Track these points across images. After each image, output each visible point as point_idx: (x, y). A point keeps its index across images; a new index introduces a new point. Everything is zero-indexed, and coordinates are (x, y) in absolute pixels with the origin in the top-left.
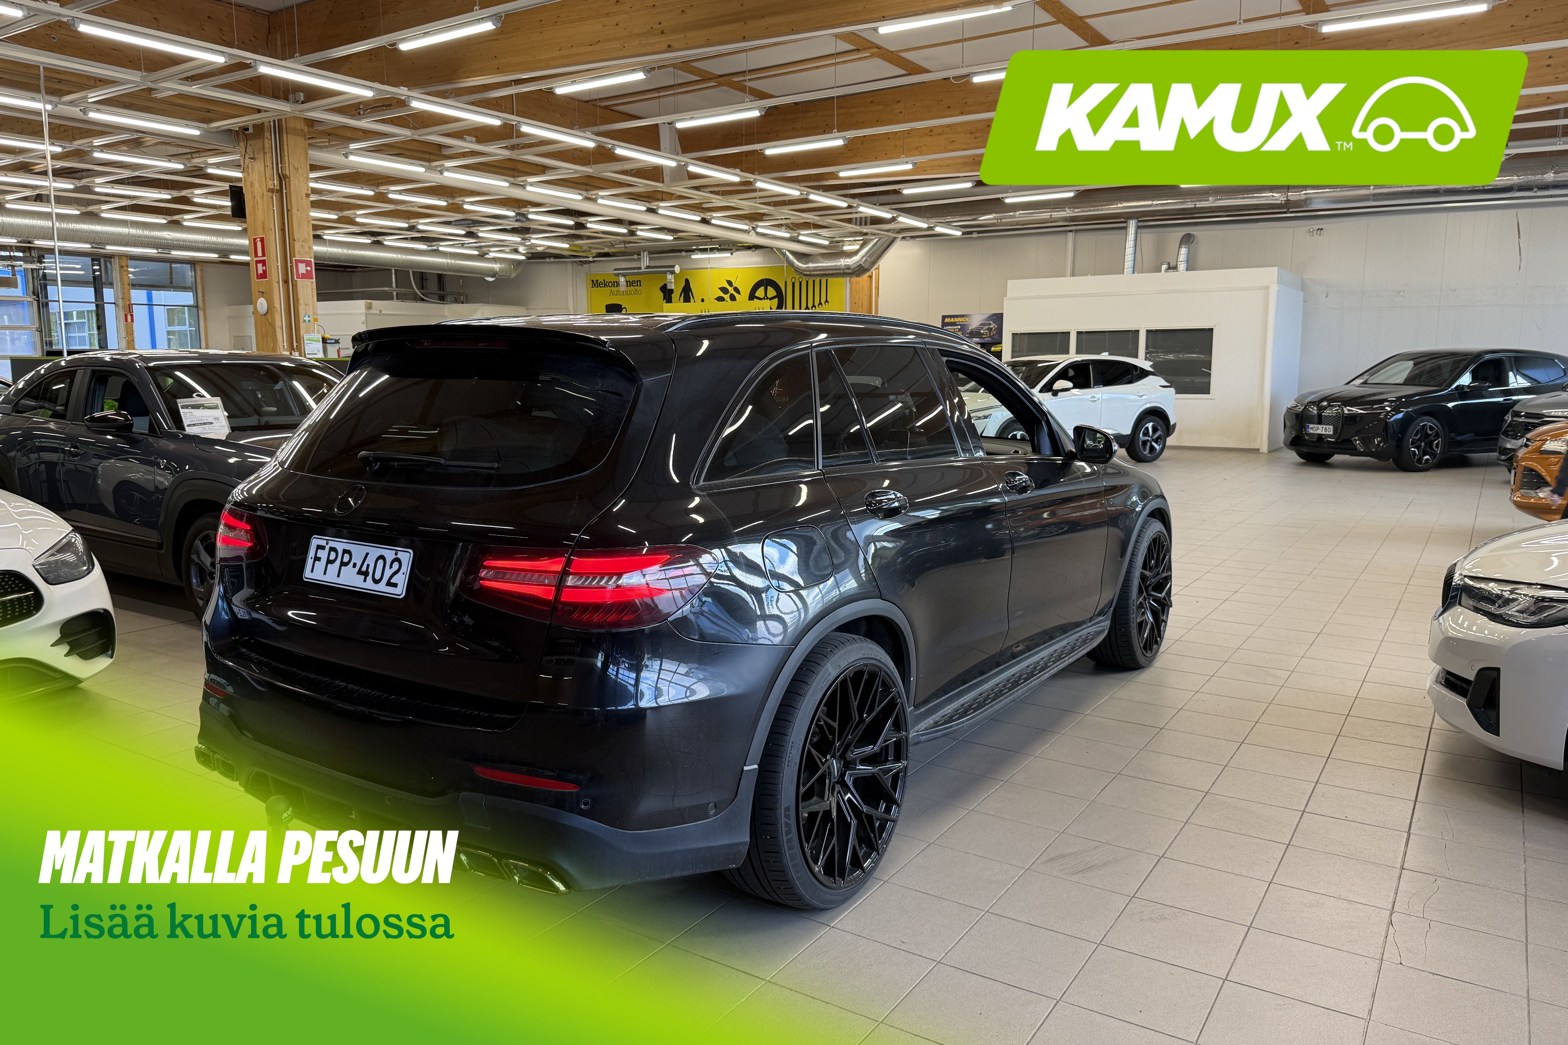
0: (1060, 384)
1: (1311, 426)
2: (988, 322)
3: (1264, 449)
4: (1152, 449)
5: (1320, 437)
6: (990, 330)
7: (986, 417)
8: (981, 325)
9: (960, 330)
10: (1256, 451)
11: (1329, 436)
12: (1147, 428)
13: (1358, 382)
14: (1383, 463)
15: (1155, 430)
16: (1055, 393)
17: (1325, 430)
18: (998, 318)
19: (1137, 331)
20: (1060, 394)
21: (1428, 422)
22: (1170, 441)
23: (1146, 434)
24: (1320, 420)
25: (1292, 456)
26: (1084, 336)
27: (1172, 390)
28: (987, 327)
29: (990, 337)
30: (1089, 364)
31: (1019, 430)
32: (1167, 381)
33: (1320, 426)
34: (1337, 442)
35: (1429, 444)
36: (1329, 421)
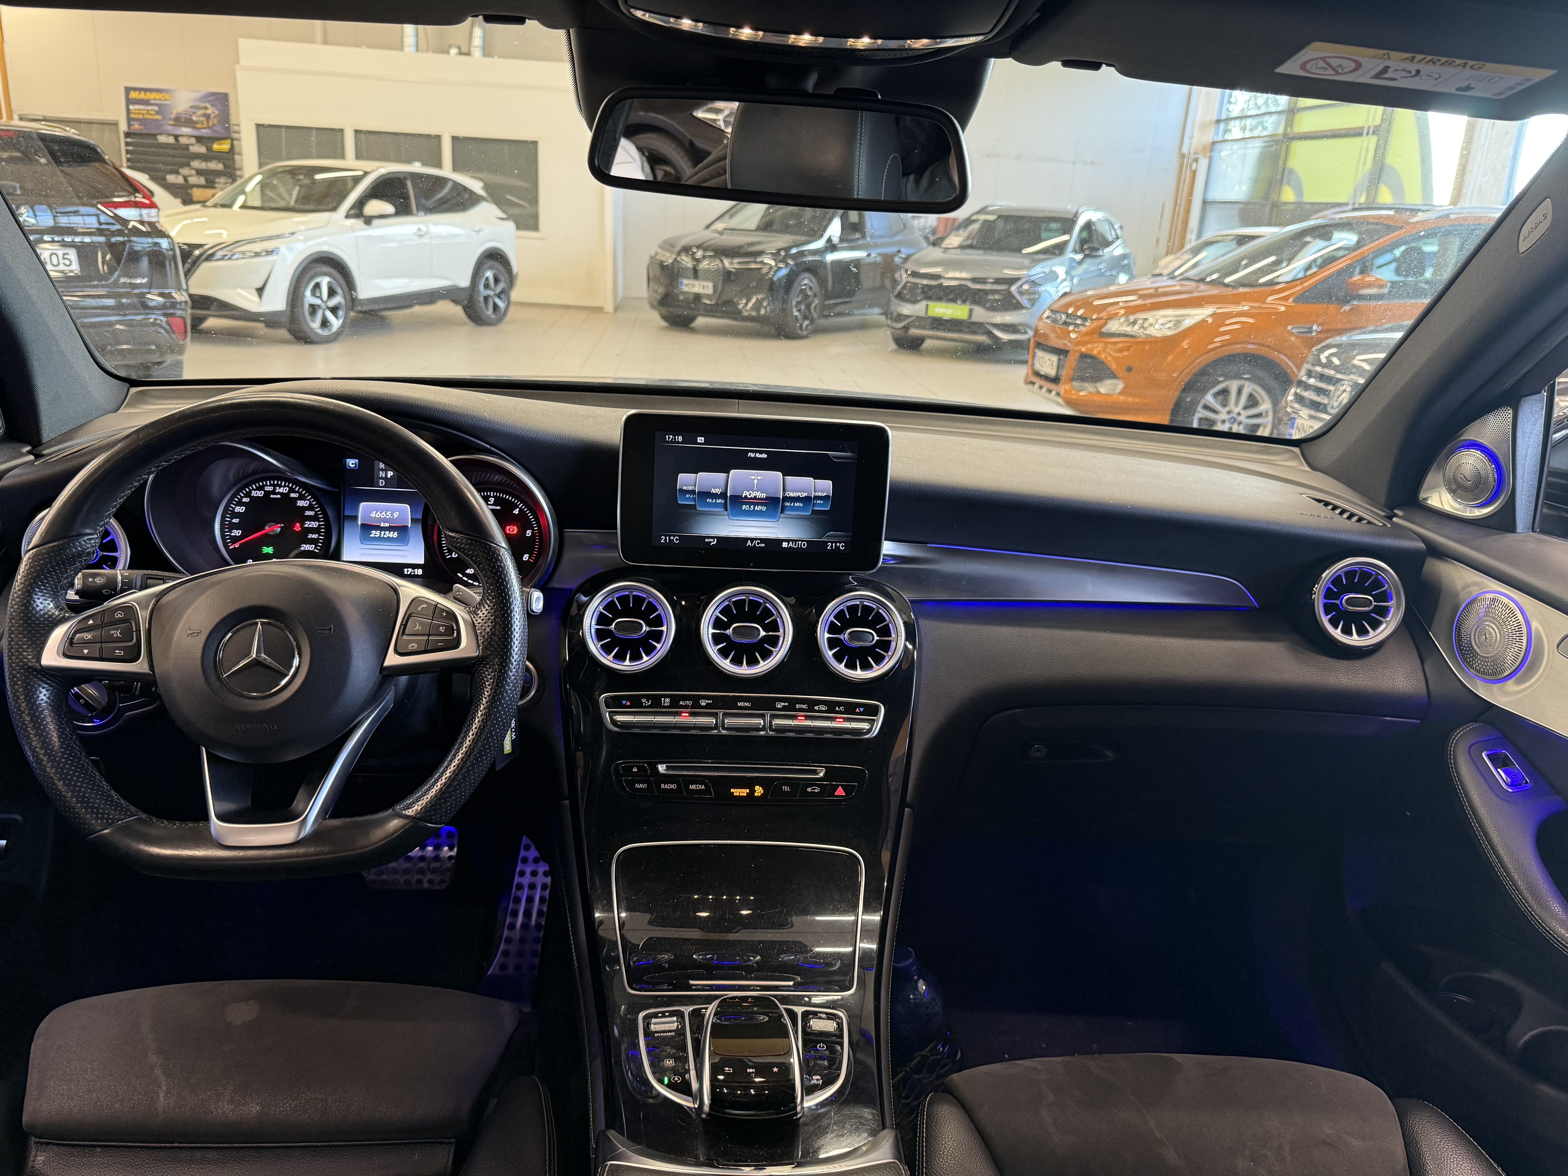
0: (375, 207)
1: (685, 281)
2: (202, 105)
3: (609, 307)
4: (496, 306)
5: (698, 297)
6: (208, 117)
7: (269, 253)
8: (192, 107)
9: (157, 113)
10: (599, 310)
11: (708, 297)
12: (487, 279)
13: (719, 226)
14: (766, 329)
15: (497, 280)
16: (368, 221)
17: (703, 287)
18: (222, 100)
19: (438, 137)
20: (376, 222)
21: (806, 281)
22: (516, 295)
23: (487, 286)
24: (695, 274)
25: (655, 317)
26: (363, 136)
27: (511, 225)
28: (201, 112)
29: (208, 127)
30: (405, 178)
31: (325, 274)
32: (504, 211)
33: (696, 283)
34: (717, 304)
35: (808, 307)
36: (709, 275)
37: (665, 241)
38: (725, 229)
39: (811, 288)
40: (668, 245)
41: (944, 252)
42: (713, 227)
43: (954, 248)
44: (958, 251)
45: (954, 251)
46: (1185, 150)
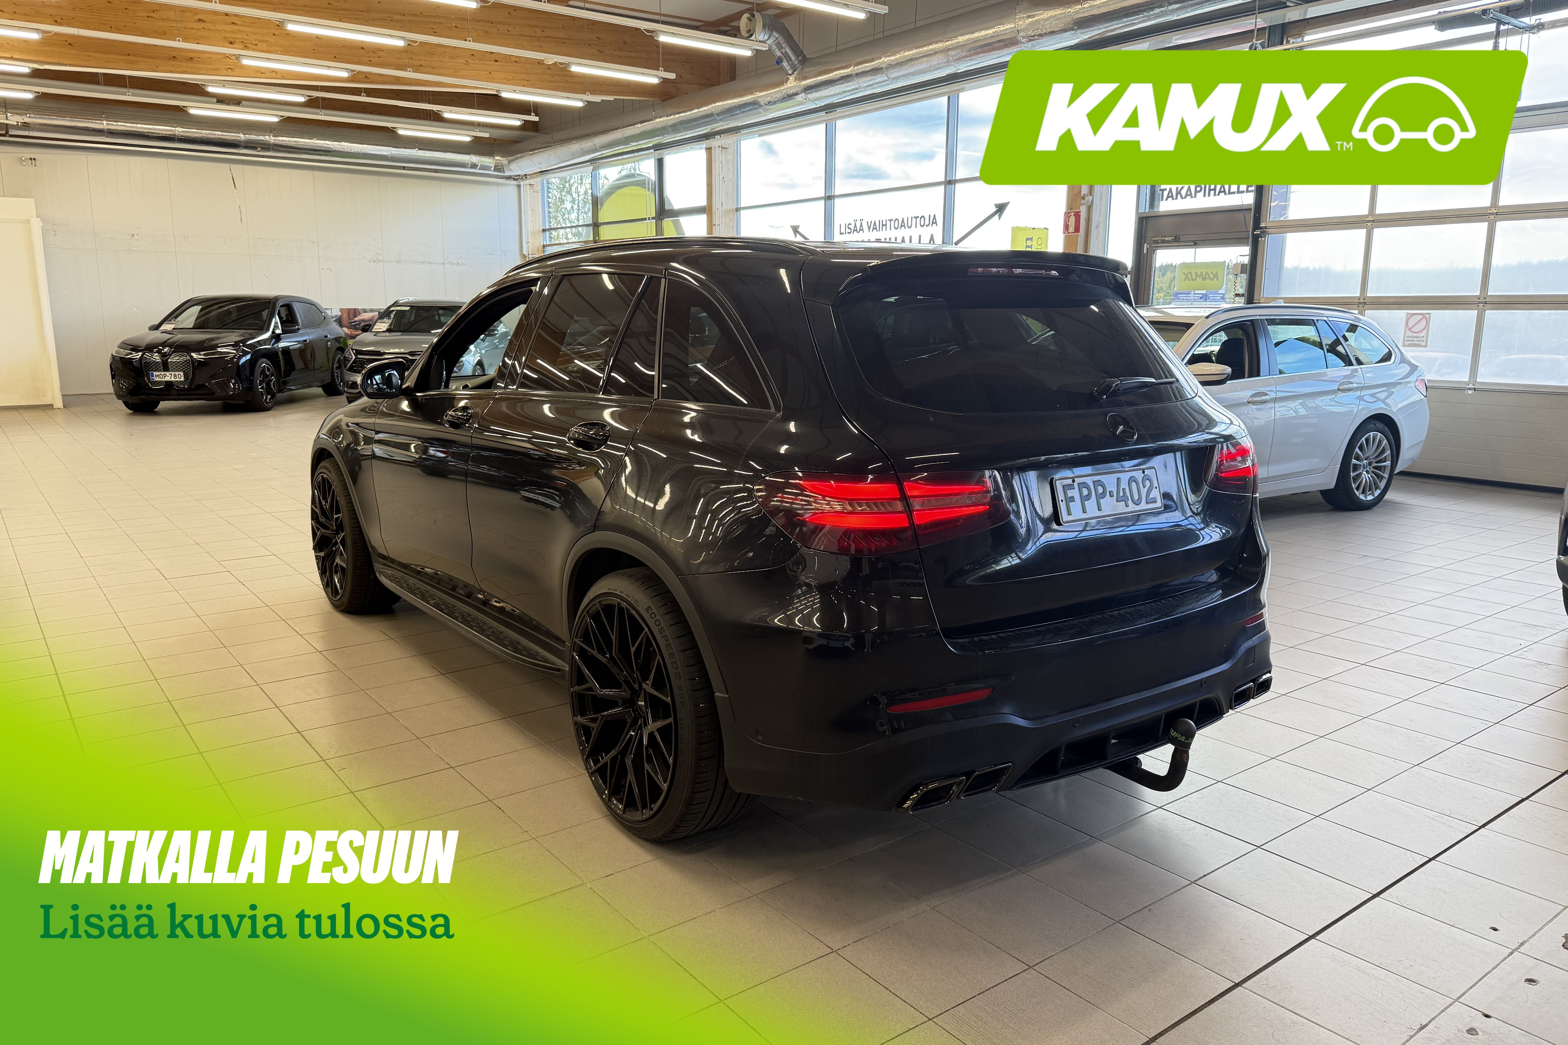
1: (155, 373)
3: (59, 404)
5: (169, 385)
10: (51, 407)
11: (180, 383)
13: (168, 327)
17: (174, 377)
21: (265, 365)
24: (166, 367)
33: (167, 373)
34: (189, 389)
35: (268, 384)
36: (177, 367)
37: (123, 343)
38: (174, 329)
39: (269, 370)
40: (124, 345)
41: (375, 335)
42: (163, 327)
43: (383, 332)
44: (387, 334)
45: (384, 334)
46: (525, 252)
